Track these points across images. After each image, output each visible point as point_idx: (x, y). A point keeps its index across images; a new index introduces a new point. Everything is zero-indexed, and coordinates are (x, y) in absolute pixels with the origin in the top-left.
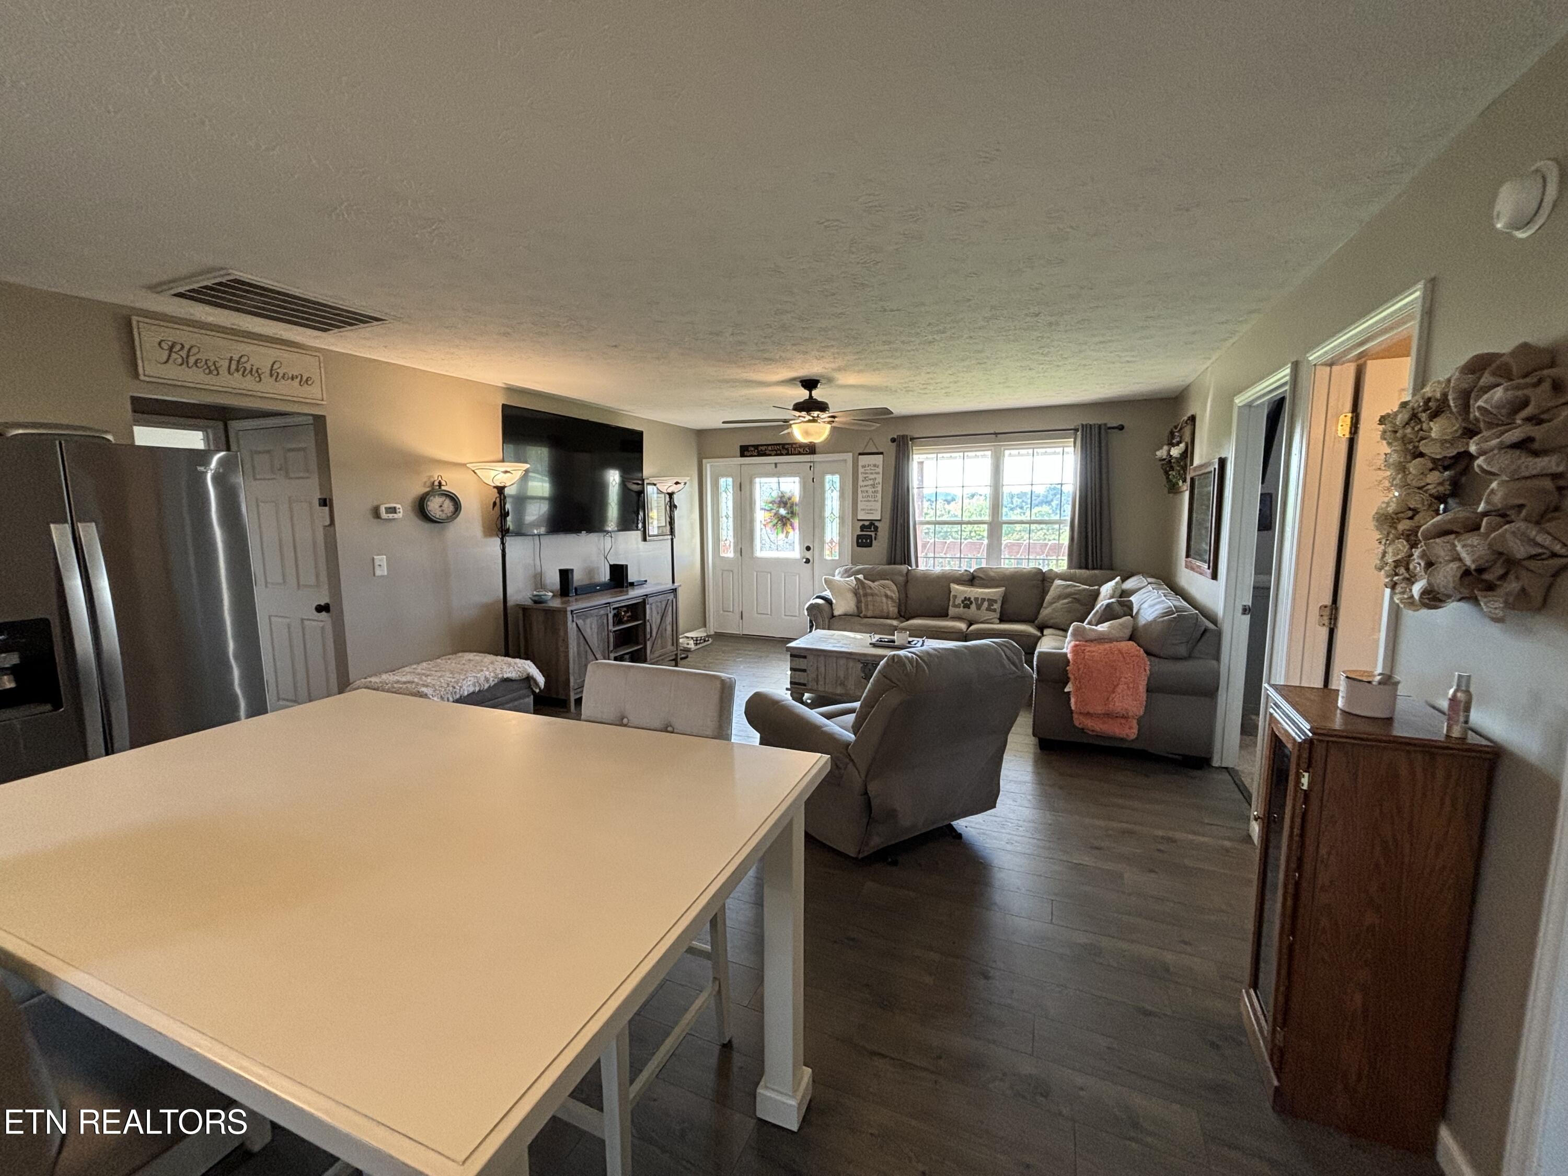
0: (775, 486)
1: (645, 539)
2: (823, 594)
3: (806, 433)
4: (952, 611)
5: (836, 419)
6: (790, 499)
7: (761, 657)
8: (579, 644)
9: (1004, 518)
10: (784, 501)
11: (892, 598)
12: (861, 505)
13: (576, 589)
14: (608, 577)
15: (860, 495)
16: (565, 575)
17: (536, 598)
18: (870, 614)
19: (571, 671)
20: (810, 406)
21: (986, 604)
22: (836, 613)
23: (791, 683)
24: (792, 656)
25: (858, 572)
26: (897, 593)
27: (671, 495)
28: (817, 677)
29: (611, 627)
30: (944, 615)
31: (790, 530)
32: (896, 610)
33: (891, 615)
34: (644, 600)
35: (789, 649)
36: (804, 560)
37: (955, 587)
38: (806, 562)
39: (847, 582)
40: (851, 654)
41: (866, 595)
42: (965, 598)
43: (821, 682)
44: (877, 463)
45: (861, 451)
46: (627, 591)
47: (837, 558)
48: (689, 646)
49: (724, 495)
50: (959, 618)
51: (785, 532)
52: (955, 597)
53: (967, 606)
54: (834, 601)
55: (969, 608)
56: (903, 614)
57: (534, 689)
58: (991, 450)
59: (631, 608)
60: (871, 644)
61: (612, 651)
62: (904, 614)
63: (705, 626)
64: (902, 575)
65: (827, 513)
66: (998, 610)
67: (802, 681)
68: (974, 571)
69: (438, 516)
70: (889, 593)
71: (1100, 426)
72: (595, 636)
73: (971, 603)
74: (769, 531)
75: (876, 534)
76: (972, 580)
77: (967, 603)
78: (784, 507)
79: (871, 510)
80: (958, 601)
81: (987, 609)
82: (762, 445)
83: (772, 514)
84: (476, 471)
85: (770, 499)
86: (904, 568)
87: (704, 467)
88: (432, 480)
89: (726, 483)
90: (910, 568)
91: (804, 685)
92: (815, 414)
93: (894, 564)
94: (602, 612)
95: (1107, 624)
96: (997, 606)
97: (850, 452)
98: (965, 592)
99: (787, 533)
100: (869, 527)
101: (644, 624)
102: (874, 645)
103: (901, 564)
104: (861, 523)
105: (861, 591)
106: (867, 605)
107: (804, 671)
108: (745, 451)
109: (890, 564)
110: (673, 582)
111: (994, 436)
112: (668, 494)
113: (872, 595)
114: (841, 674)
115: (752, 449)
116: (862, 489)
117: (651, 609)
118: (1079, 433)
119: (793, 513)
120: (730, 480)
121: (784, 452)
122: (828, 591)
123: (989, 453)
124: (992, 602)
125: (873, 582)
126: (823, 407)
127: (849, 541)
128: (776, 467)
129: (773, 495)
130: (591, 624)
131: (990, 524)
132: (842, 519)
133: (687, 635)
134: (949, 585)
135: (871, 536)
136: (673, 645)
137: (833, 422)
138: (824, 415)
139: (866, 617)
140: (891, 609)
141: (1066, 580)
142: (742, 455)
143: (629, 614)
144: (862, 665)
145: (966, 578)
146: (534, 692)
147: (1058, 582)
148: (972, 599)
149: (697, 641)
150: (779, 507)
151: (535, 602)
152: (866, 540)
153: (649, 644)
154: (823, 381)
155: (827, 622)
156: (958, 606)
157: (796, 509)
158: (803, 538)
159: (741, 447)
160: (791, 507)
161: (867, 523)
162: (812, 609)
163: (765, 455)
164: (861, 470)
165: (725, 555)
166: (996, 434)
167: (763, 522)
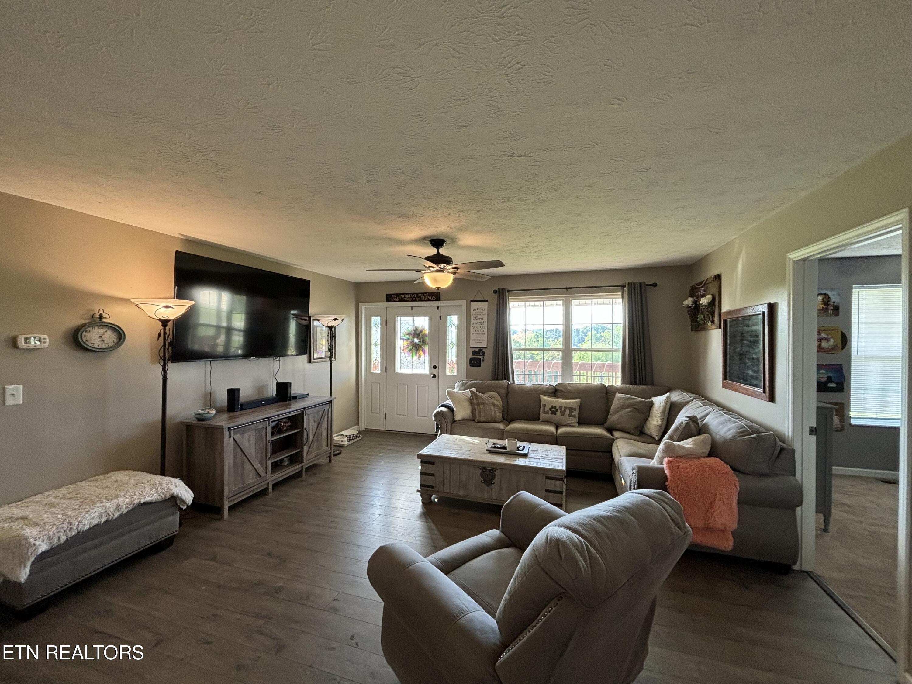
0: (411, 323)
1: (310, 362)
2: (446, 403)
3: (435, 280)
4: (542, 416)
5: (458, 271)
6: (421, 331)
7: (398, 452)
8: (235, 457)
9: (574, 347)
10: (417, 333)
11: (498, 406)
12: (472, 337)
13: (242, 405)
14: (275, 393)
15: (472, 330)
16: (233, 393)
17: (199, 416)
18: (482, 419)
19: (225, 483)
20: (437, 259)
21: (567, 412)
22: (457, 418)
23: (422, 485)
24: (422, 462)
25: (472, 386)
26: (501, 402)
27: (331, 328)
28: (443, 481)
29: (269, 438)
30: (535, 418)
31: (422, 354)
32: (501, 415)
33: (497, 420)
34: (303, 412)
35: (419, 456)
36: (432, 376)
37: (544, 398)
38: (433, 377)
39: (464, 394)
40: (471, 461)
41: (478, 404)
42: (552, 406)
43: (447, 485)
44: (484, 308)
45: (472, 299)
46: (290, 404)
47: (455, 374)
48: (342, 443)
49: (374, 328)
50: (548, 422)
51: (418, 355)
52: (544, 405)
53: (554, 413)
54: (455, 409)
55: (555, 414)
56: (505, 417)
57: (181, 506)
58: (562, 300)
59: (290, 419)
60: (487, 450)
61: (269, 459)
62: (508, 419)
63: (358, 424)
64: (504, 388)
65: (449, 342)
66: (577, 416)
67: (431, 484)
68: (556, 385)
69: (96, 346)
70: (495, 402)
71: (640, 283)
72: (253, 446)
73: (557, 410)
74: (406, 354)
75: (483, 358)
76: (555, 392)
77: (554, 410)
78: (417, 338)
79: (480, 340)
80: (547, 409)
81: (569, 415)
82: (402, 294)
83: (409, 343)
84: (141, 306)
85: (408, 332)
86: (505, 382)
87: (360, 309)
88: (92, 313)
89: (376, 320)
90: (509, 383)
91: (433, 487)
92: (442, 265)
93: (498, 379)
94: (260, 426)
95: (690, 440)
96: (576, 413)
97: (465, 299)
98: (552, 402)
99: (420, 356)
100: (478, 352)
101: (302, 432)
102: (490, 452)
103: (502, 380)
104: (473, 349)
105: (475, 402)
106: (479, 412)
107: (433, 475)
108: (389, 298)
109: (494, 379)
110: (331, 395)
111: (565, 290)
112: (329, 327)
113: (483, 404)
114: (464, 478)
115: (395, 296)
116: (474, 325)
117: (309, 419)
118: (626, 289)
119: (424, 342)
120: (379, 318)
121: (418, 299)
122: (450, 400)
123: (561, 302)
124: (572, 409)
125: (483, 393)
126: (447, 261)
127: (464, 363)
128: (412, 309)
129: (409, 328)
130: (249, 437)
131: (563, 351)
132: (458, 346)
133: (343, 433)
134: (540, 397)
135: (480, 359)
136: (327, 446)
137: (456, 273)
138: (449, 267)
139: (479, 422)
140: (497, 414)
141: (625, 394)
142: (388, 301)
143: (289, 424)
144: (480, 471)
145: (551, 391)
146: (180, 509)
147: (619, 395)
148: (558, 408)
149: (350, 438)
150: (414, 337)
151: (199, 420)
152: (477, 362)
153: (305, 448)
154: (448, 241)
155: (449, 426)
156: (547, 413)
157: (427, 339)
158: (431, 360)
159: (387, 295)
160: (423, 337)
161: (477, 350)
162: (438, 415)
163: (404, 301)
164: (472, 312)
165: (374, 372)
166: (567, 288)
167: (402, 348)
